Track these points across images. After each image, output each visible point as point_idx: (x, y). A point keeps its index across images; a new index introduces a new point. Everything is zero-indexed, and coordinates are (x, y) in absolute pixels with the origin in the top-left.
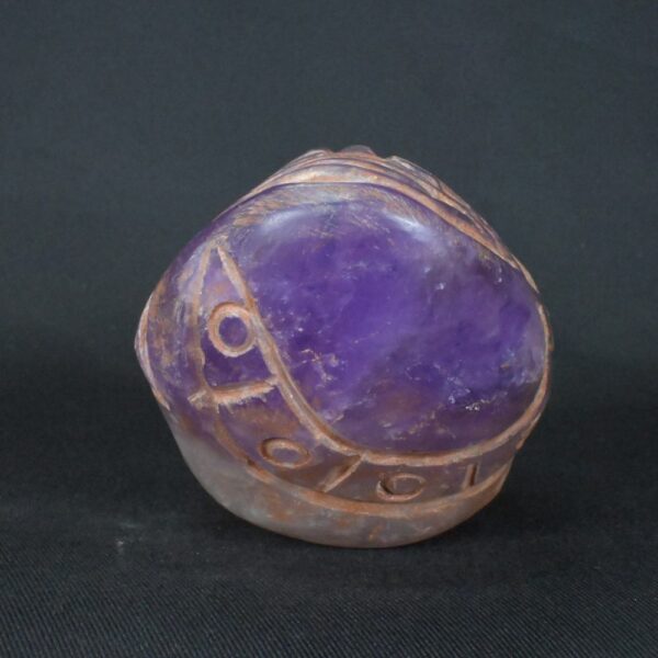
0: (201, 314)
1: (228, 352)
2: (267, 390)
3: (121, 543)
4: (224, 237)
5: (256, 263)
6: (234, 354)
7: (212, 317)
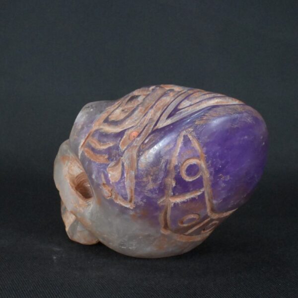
0: (177, 164)
1: (188, 179)
2: (199, 193)
3: (55, 258)
4: (191, 129)
5: (209, 140)
6: (191, 180)
7: (182, 165)
